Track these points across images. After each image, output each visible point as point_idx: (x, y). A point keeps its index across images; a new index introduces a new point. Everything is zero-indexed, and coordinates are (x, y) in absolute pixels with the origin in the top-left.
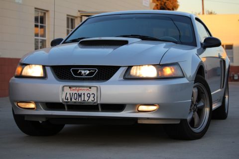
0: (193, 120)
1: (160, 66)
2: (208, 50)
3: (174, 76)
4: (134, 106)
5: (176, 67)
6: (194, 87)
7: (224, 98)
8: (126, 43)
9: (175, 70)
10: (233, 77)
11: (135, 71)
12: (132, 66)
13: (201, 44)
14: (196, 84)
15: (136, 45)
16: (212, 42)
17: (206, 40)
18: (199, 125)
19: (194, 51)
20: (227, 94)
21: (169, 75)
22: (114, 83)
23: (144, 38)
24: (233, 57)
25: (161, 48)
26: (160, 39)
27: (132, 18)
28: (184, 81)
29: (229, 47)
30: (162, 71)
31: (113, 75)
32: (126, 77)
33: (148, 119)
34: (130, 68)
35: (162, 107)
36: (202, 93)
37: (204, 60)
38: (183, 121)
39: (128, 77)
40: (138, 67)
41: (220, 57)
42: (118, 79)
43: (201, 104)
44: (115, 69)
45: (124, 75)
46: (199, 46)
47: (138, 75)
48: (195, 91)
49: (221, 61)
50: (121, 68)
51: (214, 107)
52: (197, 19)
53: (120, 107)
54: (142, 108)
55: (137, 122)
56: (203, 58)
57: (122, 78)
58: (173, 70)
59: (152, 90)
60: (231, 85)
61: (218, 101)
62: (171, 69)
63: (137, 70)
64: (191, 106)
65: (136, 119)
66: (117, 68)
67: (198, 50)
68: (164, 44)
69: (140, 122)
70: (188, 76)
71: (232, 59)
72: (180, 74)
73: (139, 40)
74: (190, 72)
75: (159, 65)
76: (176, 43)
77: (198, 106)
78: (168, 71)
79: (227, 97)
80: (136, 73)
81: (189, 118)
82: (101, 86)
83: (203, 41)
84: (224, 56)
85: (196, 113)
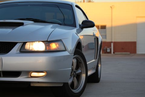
0: (73, 83)
1: (47, 43)
2: (85, 30)
3: (58, 50)
4: (28, 73)
5: (60, 43)
6: (73, 58)
7: (97, 66)
8: (22, 24)
9: (59, 45)
10: (106, 50)
11: (28, 46)
12: (26, 42)
13: (80, 25)
14: (75, 56)
15: (29, 26)
16: (88, 24)
17: (84, 22)
18: (77, 87)
19: (74, 31)
20: (100, 63)
21: (55, 49)
22: (13, 55)
23: (36, 21)
24: (106, 35)
25: (48, 28)
26: (48, 21)
27: (27, 5)
28: (66, 53)
29: (103, 28)
30: (49, 46)
31: (12, 49)
32: (22, 50)
33: (38, 82)
34: (24, 43)
35: (49, 74)
36: (80, 63)
37: (81, 38)
38: (66, 84)
39: (23, 51)
40: (31, 43)
41: (94, 35)
42: (15, 52)
43: (79, 71)
44: (13, 44)
45: (20, 50)
46: (78, 27)
47: (31, 49)
48: (75, 61)
49: (95, 38)
50: (18, 44)
51: (90, 73)
52: (77, 6)
53: (17, 74)
54: (34, 74)
55: (30, 85)
56: (81, 36)
57: (19, 52)
58: (58, 45)
59: (42, 61)
60: (104, 56)
61: (93, 69)
62: (56, 45)
63: (30, 45)
64: (72, 73)
65: (29, 83)
67: (77, 30)
68: (51, 25)
69: (32, 85)
70: (69, 50)
71: (105, 36)
72: (63, 48)
73: (32, 22)
74: (71, 47)
75: (47, 41)
76: (60, 24)
77: (77, 73)
78: (54, 46)
79: (99, 65)
80: (30, 47)
81: (70, 82)
82: (2, 57)
83: (81, 23)
84: (98, 34)
85: (75, 78)
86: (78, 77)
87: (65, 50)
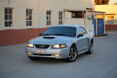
1: (60, 45)
4: (54, 55)
5: (65, 45)
11: (54, 46)
18: (73, 58)
22: (49, 49)
34: (53, 45)
39: (52, 48)
43: (74, 53)
48: (72, 50)
50: (51, 46)
51: (78, 54)
53: (50, 55)
54: (55, 55)
65: (55, 58)
66: (49, 46)
74: (69, 45)
78: (63, 46)
81: (70, 57)
85: (72, 55)
86: (74, 55)
87: (67, 47)
